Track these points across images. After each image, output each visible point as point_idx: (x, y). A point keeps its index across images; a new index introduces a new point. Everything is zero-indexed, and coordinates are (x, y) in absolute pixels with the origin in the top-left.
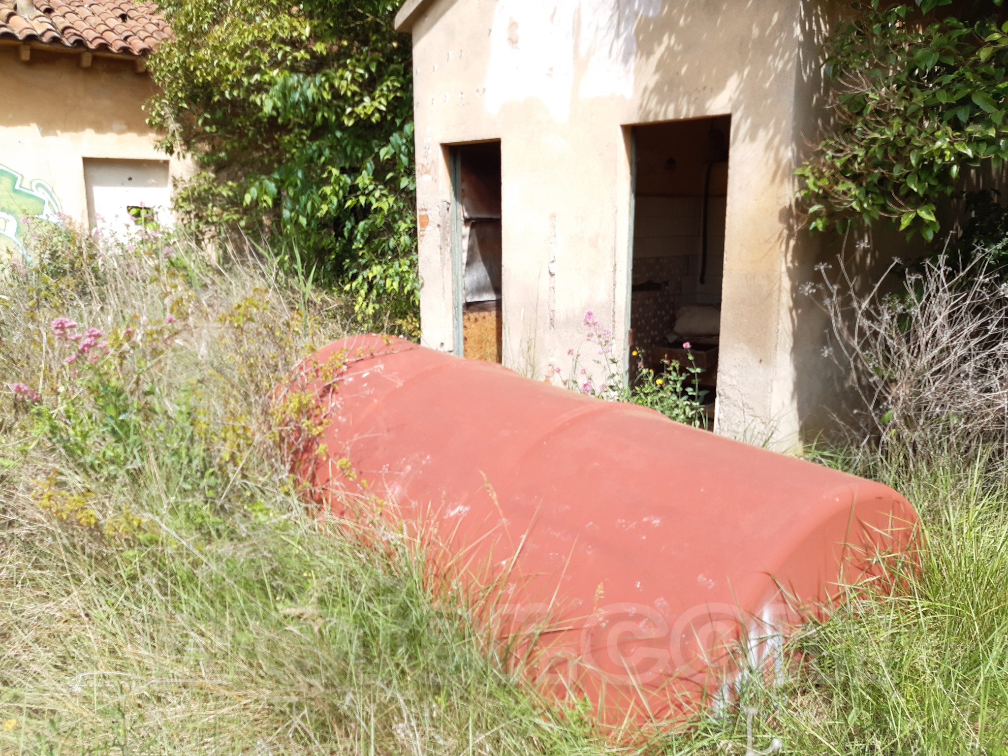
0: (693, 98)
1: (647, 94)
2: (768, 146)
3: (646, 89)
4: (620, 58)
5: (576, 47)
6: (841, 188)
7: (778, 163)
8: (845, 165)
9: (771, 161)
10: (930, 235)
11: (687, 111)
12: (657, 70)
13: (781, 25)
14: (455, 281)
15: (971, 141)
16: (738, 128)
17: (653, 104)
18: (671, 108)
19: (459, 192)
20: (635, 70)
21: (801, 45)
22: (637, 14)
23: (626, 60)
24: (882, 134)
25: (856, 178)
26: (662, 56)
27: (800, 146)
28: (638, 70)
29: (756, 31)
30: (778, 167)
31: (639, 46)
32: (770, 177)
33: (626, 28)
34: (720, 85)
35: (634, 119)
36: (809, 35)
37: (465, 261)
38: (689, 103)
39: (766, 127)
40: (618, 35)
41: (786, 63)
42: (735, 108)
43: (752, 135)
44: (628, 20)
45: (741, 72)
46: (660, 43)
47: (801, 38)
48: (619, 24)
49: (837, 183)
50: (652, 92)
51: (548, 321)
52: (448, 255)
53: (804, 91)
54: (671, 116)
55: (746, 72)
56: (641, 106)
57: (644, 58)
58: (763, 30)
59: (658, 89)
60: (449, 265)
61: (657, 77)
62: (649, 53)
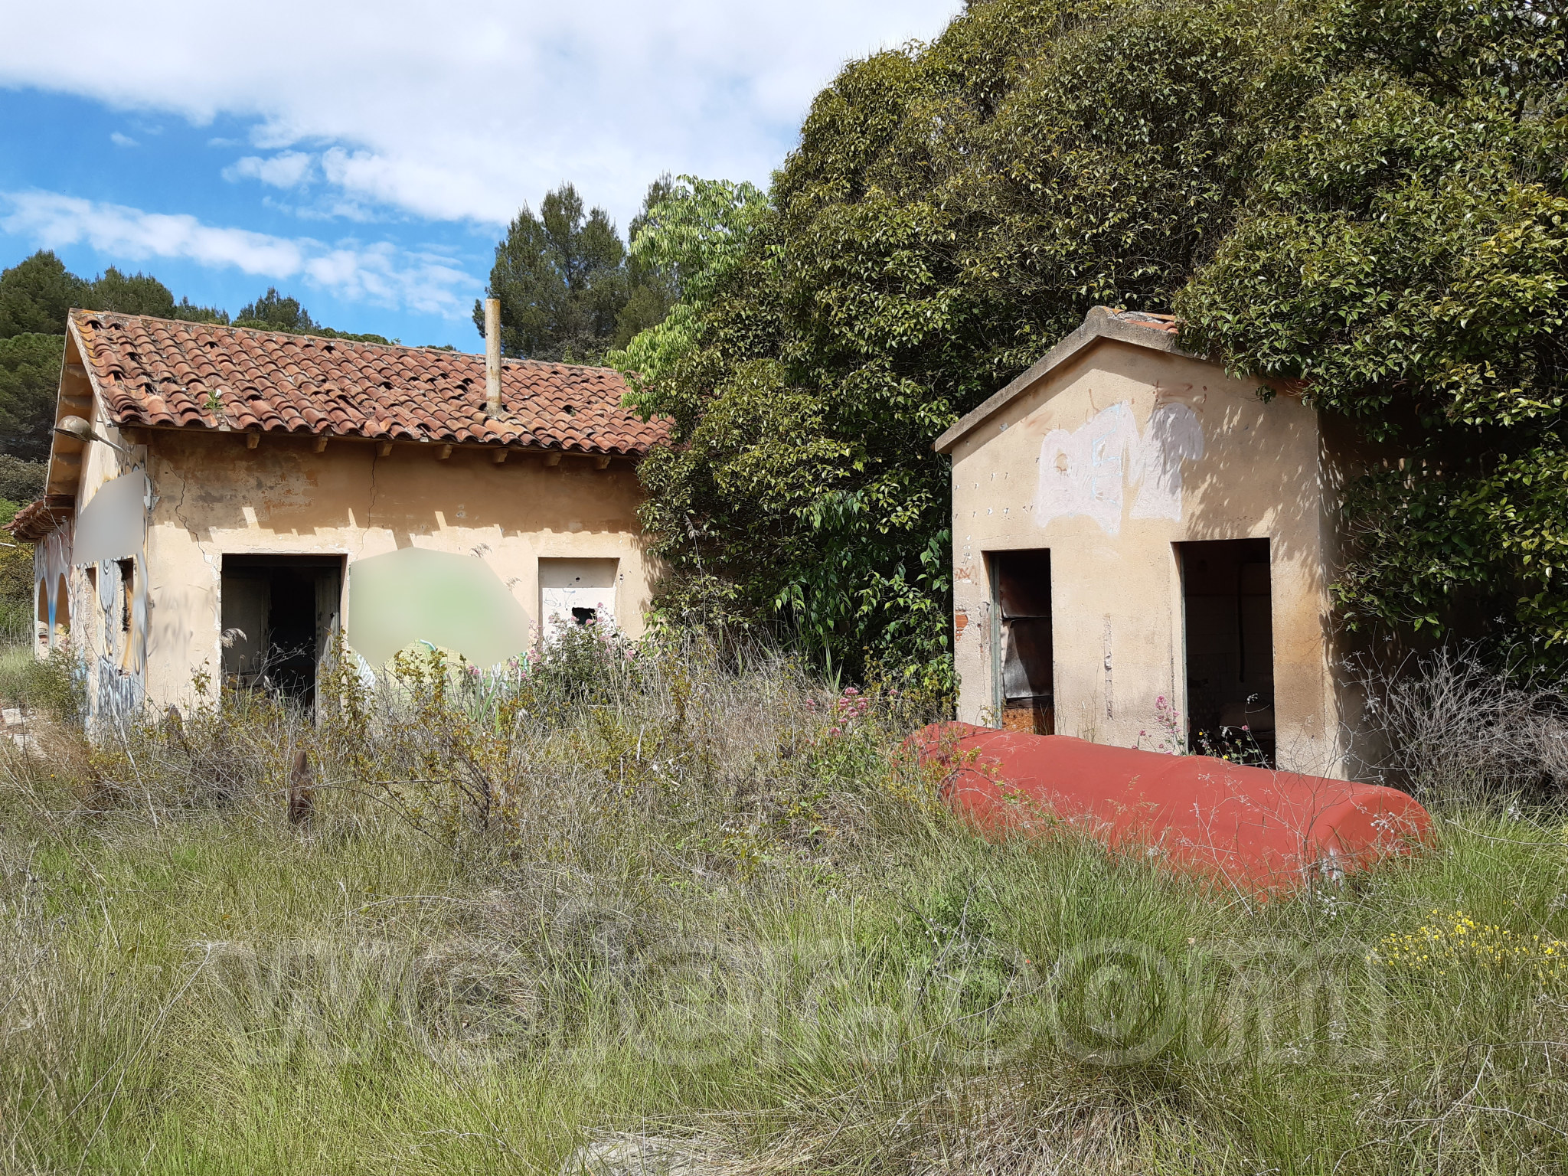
0: (1235, 525)
1: (1194, 519)
2: (1304, 564)
3: (1193, 515)
4: (1168, 489)
5: (1125, 478)
6: (1366, 600)
7: (1312, 576)
8: (1368, 582)
9: (1307, 575)
10: (1438, 634)
11: (1231, 534)
12: (1201, 503)
13: (1304, 476)
14: (994, 678)
15: (1453, 569)
16: (1277, 549)
17: (1200, 527)
18: (1217, 531)
19: (997, 594)
20: (1182, 499)
21: (1321, 492)
22: (1182, 456)
23: (1173, 492)
24: (1391, 562)
25: (1376, 592)
26: (1206, 490)
27: (1329, 567)
28: (1185, 499)
29: (1285, 478)
30: (1312, 581)
31: (1184, 482)
32: (1306, 587)
33: (1172, 467)
34: (1259, 516)
35: (1184, 538)
36: (1327, 484)
37: (1004, 658)
38: (1232, 528)
39: (1300, 550)
40: (1164, 472)
41: (1312, 504)
42: (1274, 534)
43: (1289, 555)
44: (1173, 461)
45: (1275, 508)
46: (1204, 481)
47: (1321, 487)
48: (1165, 463)
49: (1363, 597)
50: (1198, 518)
51: (1106, 712)
52: (987, 652)
53: (1327, 526)
54: (1217, 537)
55: (1280, 507)
56: (1189, 528)
57: (1189, 492)
58: (1290, 478)
59: (1203, 515)
60: (989, 662)
61: (1202, 506)
62: (1194, 488)
